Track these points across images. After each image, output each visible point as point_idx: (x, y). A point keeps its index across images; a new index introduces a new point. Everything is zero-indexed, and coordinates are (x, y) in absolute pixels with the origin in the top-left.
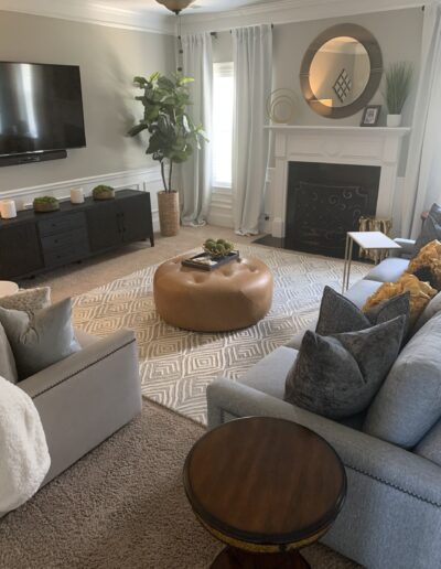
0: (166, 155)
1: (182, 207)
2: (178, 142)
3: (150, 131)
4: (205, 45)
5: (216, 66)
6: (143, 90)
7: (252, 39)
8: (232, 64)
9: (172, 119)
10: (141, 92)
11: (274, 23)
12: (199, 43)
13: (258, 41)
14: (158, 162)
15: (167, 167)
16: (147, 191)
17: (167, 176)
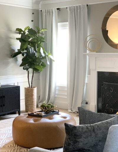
0: (30, 67)
1: (39, 97)
2: (37, 60)
3: (23, 55)
4: (54, 14)
5: (59, 24)
6: (21, 35)
7: (77, 12)
8: (67, 23)
9: (35, 50)
10: (19, 36)
11: (88, 4)
12: (51, 13)
13: (80, 12)
14: (26, 70)
15: (31, 75)
16: (19, 85)
17: (30, 80)
